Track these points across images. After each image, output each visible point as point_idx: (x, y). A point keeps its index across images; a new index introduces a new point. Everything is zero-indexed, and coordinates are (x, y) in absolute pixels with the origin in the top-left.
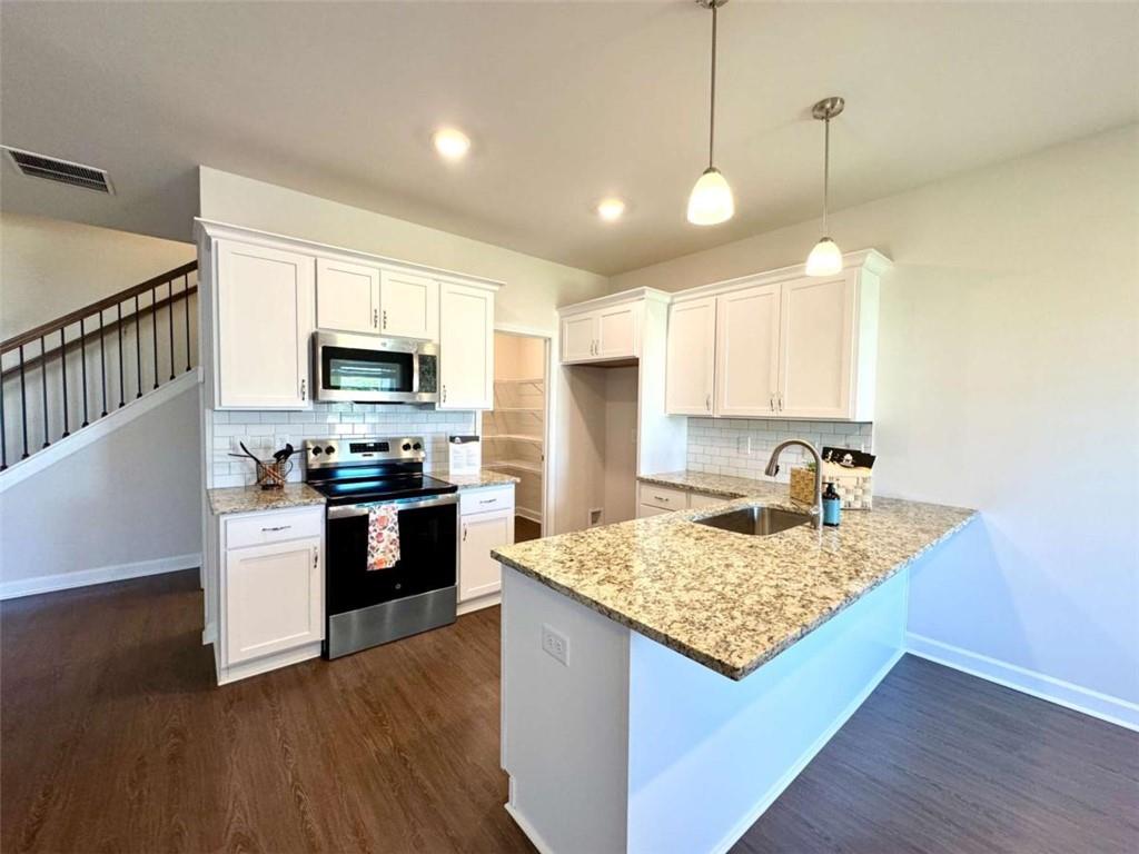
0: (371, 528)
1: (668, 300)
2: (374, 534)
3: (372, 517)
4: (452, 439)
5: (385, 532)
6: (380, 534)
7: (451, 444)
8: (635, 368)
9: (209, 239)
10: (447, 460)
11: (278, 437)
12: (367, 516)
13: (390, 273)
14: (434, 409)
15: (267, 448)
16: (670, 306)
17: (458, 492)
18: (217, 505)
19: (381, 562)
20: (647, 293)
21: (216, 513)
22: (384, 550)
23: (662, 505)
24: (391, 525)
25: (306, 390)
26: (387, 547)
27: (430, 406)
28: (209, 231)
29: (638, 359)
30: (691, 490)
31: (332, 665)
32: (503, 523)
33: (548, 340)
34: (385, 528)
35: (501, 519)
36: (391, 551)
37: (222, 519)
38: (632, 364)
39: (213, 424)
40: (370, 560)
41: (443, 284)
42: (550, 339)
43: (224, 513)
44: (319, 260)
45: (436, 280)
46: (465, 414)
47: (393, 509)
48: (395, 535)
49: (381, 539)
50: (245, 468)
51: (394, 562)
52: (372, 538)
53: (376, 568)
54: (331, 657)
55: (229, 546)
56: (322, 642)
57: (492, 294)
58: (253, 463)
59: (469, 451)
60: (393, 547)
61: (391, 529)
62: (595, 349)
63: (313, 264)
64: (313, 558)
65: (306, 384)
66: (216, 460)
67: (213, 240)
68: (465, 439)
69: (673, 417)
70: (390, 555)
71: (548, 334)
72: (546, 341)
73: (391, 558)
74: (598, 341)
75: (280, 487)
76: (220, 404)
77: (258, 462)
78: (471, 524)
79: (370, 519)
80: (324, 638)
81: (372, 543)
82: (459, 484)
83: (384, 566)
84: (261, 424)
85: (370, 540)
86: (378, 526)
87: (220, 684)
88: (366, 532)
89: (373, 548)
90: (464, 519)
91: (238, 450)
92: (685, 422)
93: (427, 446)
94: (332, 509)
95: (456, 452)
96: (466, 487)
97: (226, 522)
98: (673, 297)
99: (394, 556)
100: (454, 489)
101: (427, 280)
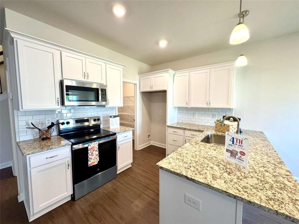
0: (89, 152)
1: (174, 73)
2: (90, 154)
3: (89, 147)
4: (111, 117)
5: (94, 152)
6: (92, 153)
7: (110, 118)
8: (165, 93)
9: (12, 39)
10: (109, 123)
11: (47, 119)
12: (87, 148)
13: (89, 59)
14: (105, 107)
15: (42, 124)
16: (174, 75)
17: (116, 135)
18: (25, 151)
19: (93, 163)
20: (169, 70)
21: (25, 155)
22: (94, 159)
23: (175, 133)
24: (96, 149)
25: (59, 102)
26: (95, 157)
27: (104, 106)
28: (13, 35)
29: (166, 91)
30: (185, 129)
31: (76, 202)
32: (130, 143)
33: (135, 84)
34: (94, 151)
35: (129, 142)
36: (96, 158)
37: (28, 157)
38: (165, 92)
39: (18, 116)
40: (89, 163)
41: (107, 65)
42: (136, 84)
43: (28, 154)
44: (62, 52)
45: (105, 63)
46: (113, 108)
47: (97, 144)
48: (97, 153)
49: (93, 155)
50: (33, 132)
51: (97, 162)
52: (90, 155)
53: (92, 165)
54: (76, 200)
55: (31, 167)
56: (72, 195)
57: (122, 69)
58: (37, 130)
59: (116, 120)
60: (97, 157)
61: (96, 151)
62: (151, 87)
63: (60, 53)
64: (67, 165)
65: (59, 99)
66: (20, 130)
67: (15, 39)
68: (115, 117)
69: (175, 107)
70: (96, 160)
71: (135, 83)
72: (135, 85)
73: (97, 161)
74: (152, 85)
75: (49, 139)
76: (22, 109)
77: (40, 130)
78: (121, 145)
79: (89, 149)
80: (72, 193)
81: (90, 156)
82: (116, 132)
83: (94, 164)
84: (39, 115)
85: (89, 156)
86: (92, 151)
87: (30, 221)
88: (88, 153)
89: (90, 158)
90: (119, 143)
91: (30, 126)
92: (177, 109)
93: (101, 119)
94: (74, 146)
95: (112, 121)
96: (119, 133)
97: (29, 158)
98: (175, 73)
99: (97, 160)
100: (115, 134)
101: (102, 63)
